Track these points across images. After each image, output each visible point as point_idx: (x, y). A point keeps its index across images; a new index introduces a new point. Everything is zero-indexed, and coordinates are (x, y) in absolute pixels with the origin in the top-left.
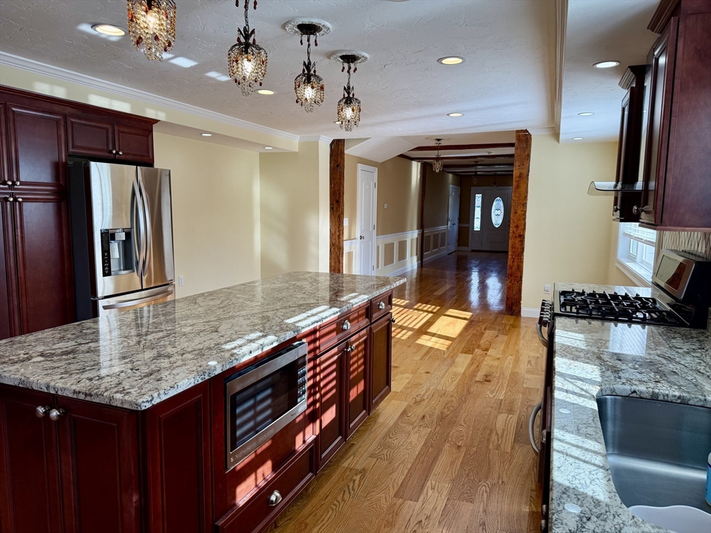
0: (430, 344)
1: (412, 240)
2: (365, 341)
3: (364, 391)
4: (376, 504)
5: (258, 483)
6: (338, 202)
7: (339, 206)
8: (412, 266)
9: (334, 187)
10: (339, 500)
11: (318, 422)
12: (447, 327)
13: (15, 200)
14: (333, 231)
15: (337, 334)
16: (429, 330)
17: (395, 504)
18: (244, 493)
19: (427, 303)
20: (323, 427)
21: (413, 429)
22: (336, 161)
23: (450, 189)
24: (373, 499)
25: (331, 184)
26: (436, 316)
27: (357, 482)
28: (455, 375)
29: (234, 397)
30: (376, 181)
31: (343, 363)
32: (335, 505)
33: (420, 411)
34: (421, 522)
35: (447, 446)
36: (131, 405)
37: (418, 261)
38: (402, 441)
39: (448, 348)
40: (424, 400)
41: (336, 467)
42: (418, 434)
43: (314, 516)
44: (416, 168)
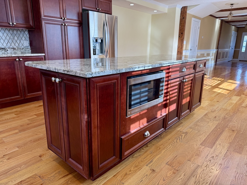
0: (219, 91)
1: (213, 53)
2: (192, 80)
3: (189, 102)
4: (192, 146)
5: (140, 126)
6: (182, 33)
7: (182, 35)
8: (212, 65)
9: (181, 27)
10: (174, 141)
11: (168, 108)
12: (227, 86)
13: (65, 25)
14: (179, 46)
15: (179, 73)
16: (219, 87)
17: (201, 148)
18: (134, 128)
19: (218, 77)
20: (170, 111)
21: (210, 121)
22: (183, 16)
23: (233, 33)
24: (190, 144)
25: (180, 26)
26: (222, 82)
27: (183, 137)
28: (232, 104)
29: (131, 86)
30: (199, 26)
31: (181, 86)
32: (173, 143)
33: (214, 115)
34: (213, 157)
35: (227, 129)
36: (83, 75)
37: (214, 63)
38: (205, 125)
39: (228, 94)
40: (216, 111)
41: (174, 129)
42: (212, 123)
43: (164, 145)
44: (218, 22)
